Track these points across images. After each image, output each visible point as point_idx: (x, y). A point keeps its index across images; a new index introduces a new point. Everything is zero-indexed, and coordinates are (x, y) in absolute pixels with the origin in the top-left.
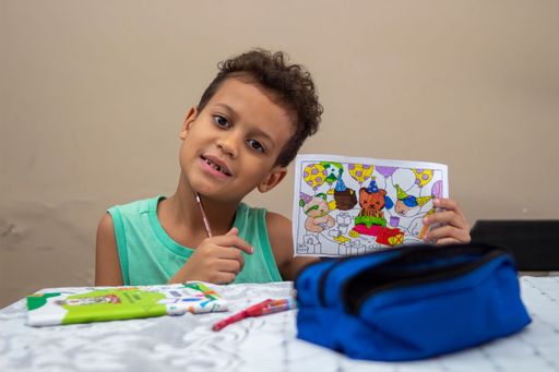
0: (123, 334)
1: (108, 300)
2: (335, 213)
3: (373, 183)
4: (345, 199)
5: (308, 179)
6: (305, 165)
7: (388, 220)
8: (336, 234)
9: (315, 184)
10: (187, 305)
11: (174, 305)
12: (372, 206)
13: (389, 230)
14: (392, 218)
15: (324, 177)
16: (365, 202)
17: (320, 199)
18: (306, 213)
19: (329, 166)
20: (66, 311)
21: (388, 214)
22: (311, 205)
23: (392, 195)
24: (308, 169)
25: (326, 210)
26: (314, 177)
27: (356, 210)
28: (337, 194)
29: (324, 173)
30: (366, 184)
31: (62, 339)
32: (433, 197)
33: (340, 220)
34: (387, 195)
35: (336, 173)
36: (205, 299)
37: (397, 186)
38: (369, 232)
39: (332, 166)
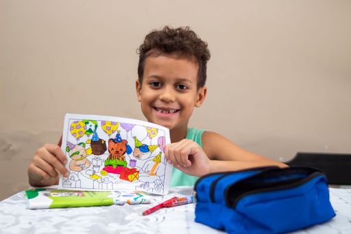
0: (88, 215)
1: (77, 194)
2: (91, 157)
3: (118, 135)
4: (98, 146)
5: (73, 132)
6: (72, 121)
7: (128, 162)
8: (91, 173)
9: (78, 136)
10: (126, 199)
11: (118, 199)
12: (117, 152)
13: (128, 169)
14: (131, 160)
15: (84, 131)
16: (112, 149)
17: (81, 147)
18: (71, 157)
19: (88, 123)
20: (52, 200)
21: (128, 157)
22: (74, 151)
23: (132, 144)
24: (74, 125)
25: (84, 155)
26: (78, 131)
27: (106, 155)
28: (93, 143)
29: (85, 128)
30: (114, 136)
31: (50, 217)
32: (159, 146)
33: (95, 163)
34: (128, 144)
35: (93, 128)
36: (136, 196)
37: (135, 138)
38: (115, 172)
39: (90, 123)
